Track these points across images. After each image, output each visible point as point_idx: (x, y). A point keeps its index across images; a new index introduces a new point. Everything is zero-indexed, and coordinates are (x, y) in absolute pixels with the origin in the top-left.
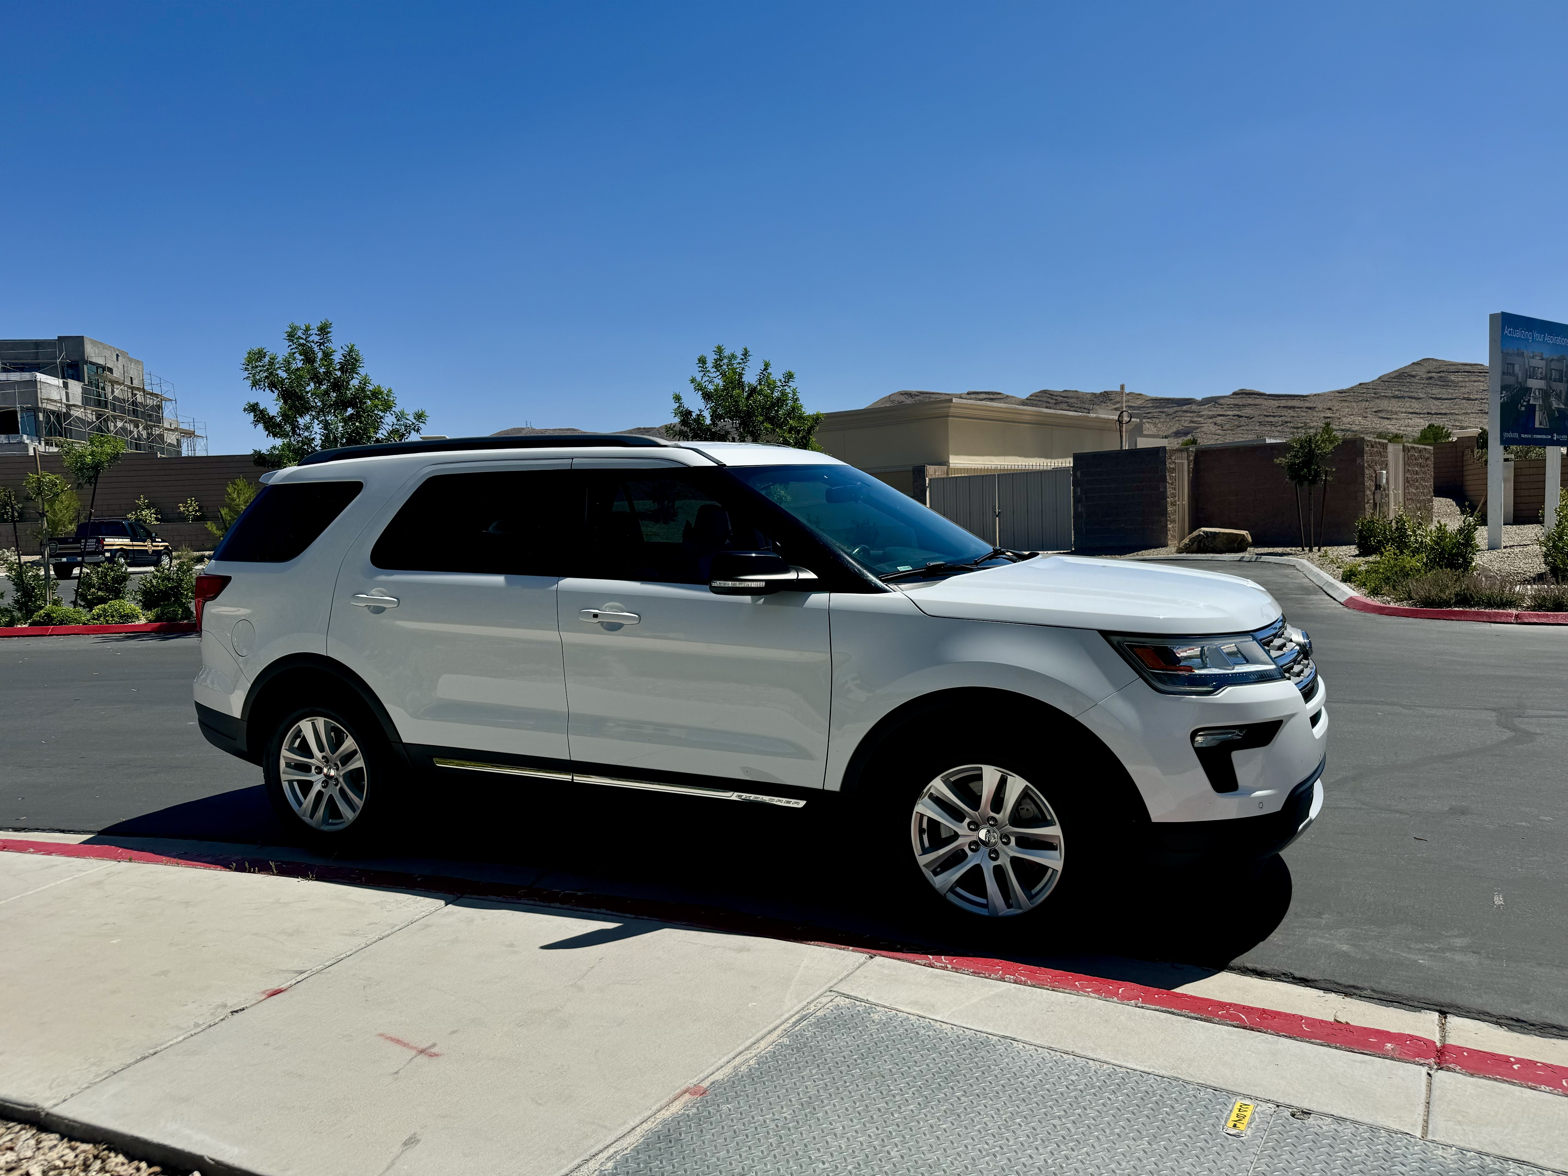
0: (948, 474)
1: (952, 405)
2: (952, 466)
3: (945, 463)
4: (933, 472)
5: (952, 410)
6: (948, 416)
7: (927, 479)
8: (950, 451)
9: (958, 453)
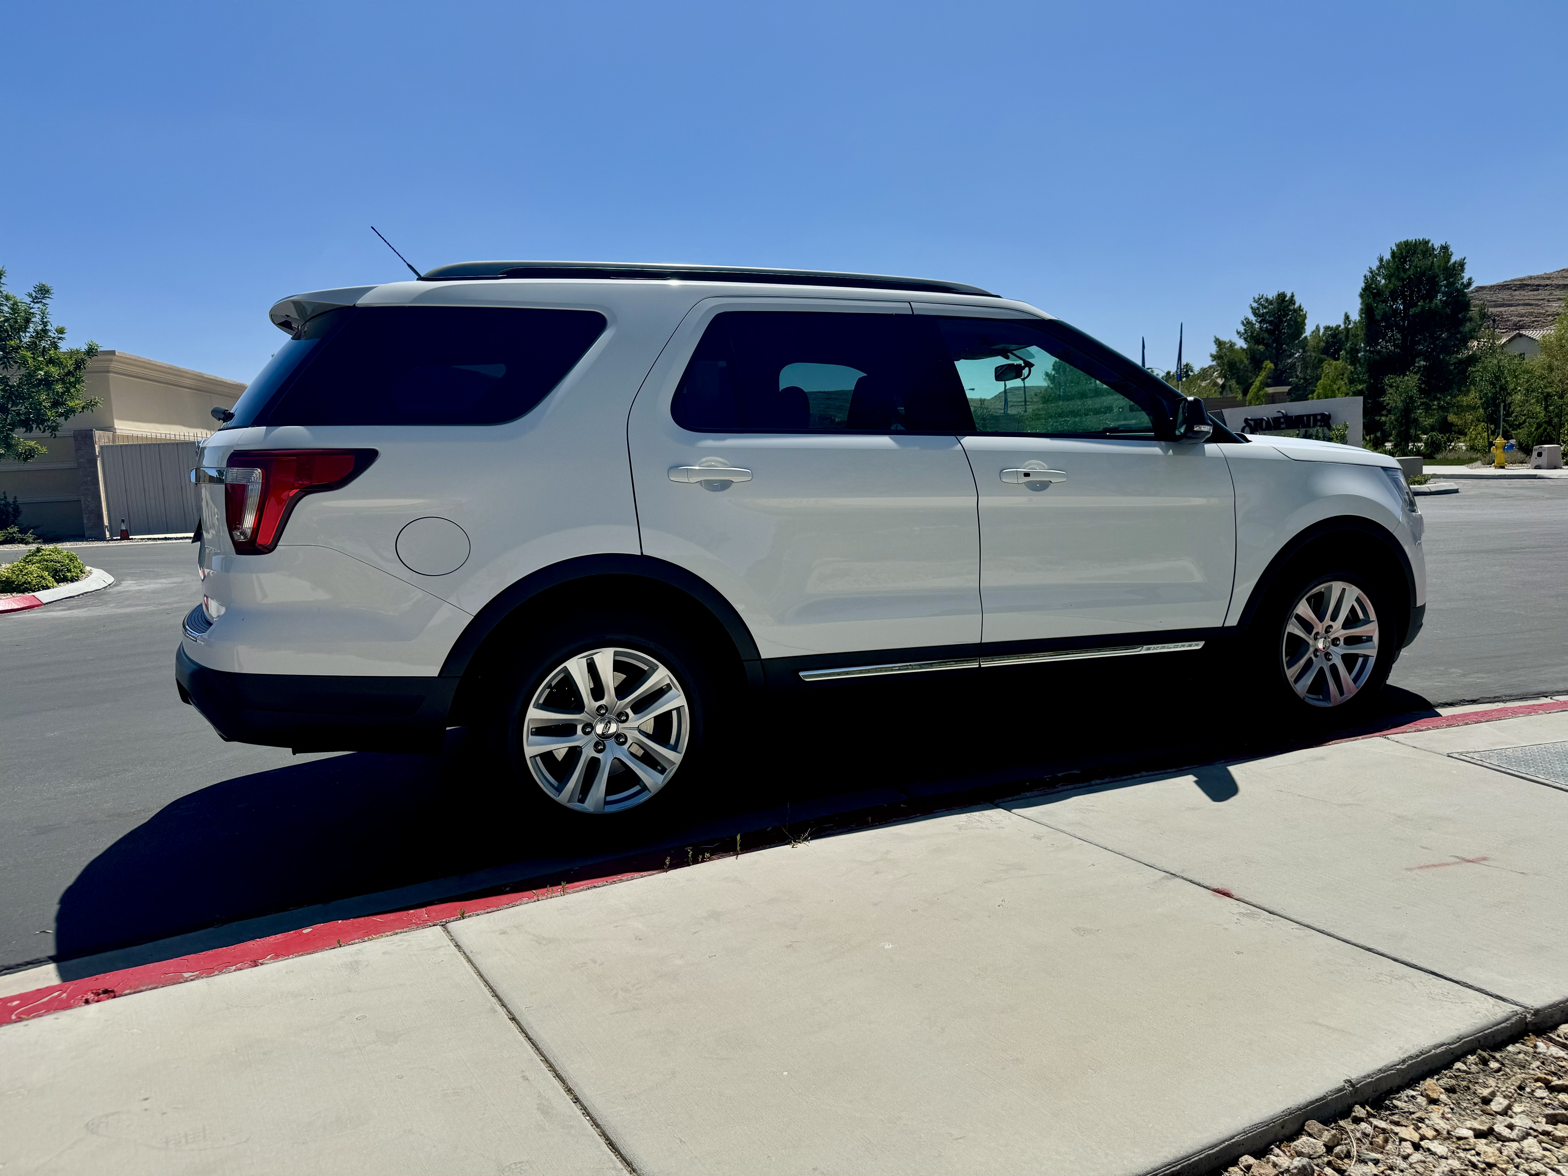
0: (114, 441)
1: (114, 358)
2: (118, 432)
3: (110, 428)
4: (101, 439)
5: (113, 365)
6: (109, 372)
7: (96, 446)
8: (114, 414)
9: (121, 418)
